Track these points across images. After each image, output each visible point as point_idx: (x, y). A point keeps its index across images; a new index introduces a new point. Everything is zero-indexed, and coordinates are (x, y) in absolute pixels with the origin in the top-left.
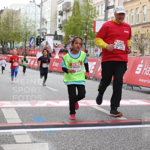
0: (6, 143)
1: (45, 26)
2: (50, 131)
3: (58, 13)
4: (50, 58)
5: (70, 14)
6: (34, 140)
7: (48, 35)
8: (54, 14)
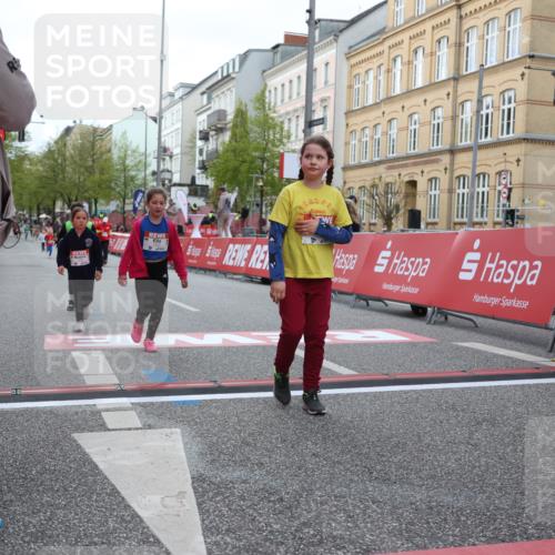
0: (83, 430)
1: (167, 165)
2: (184, 402)
3: (198, 137)
4: (180, 238)
5: (227, 137)
6: (149, 422)
7: (175, 185)
8: (188, 137)
